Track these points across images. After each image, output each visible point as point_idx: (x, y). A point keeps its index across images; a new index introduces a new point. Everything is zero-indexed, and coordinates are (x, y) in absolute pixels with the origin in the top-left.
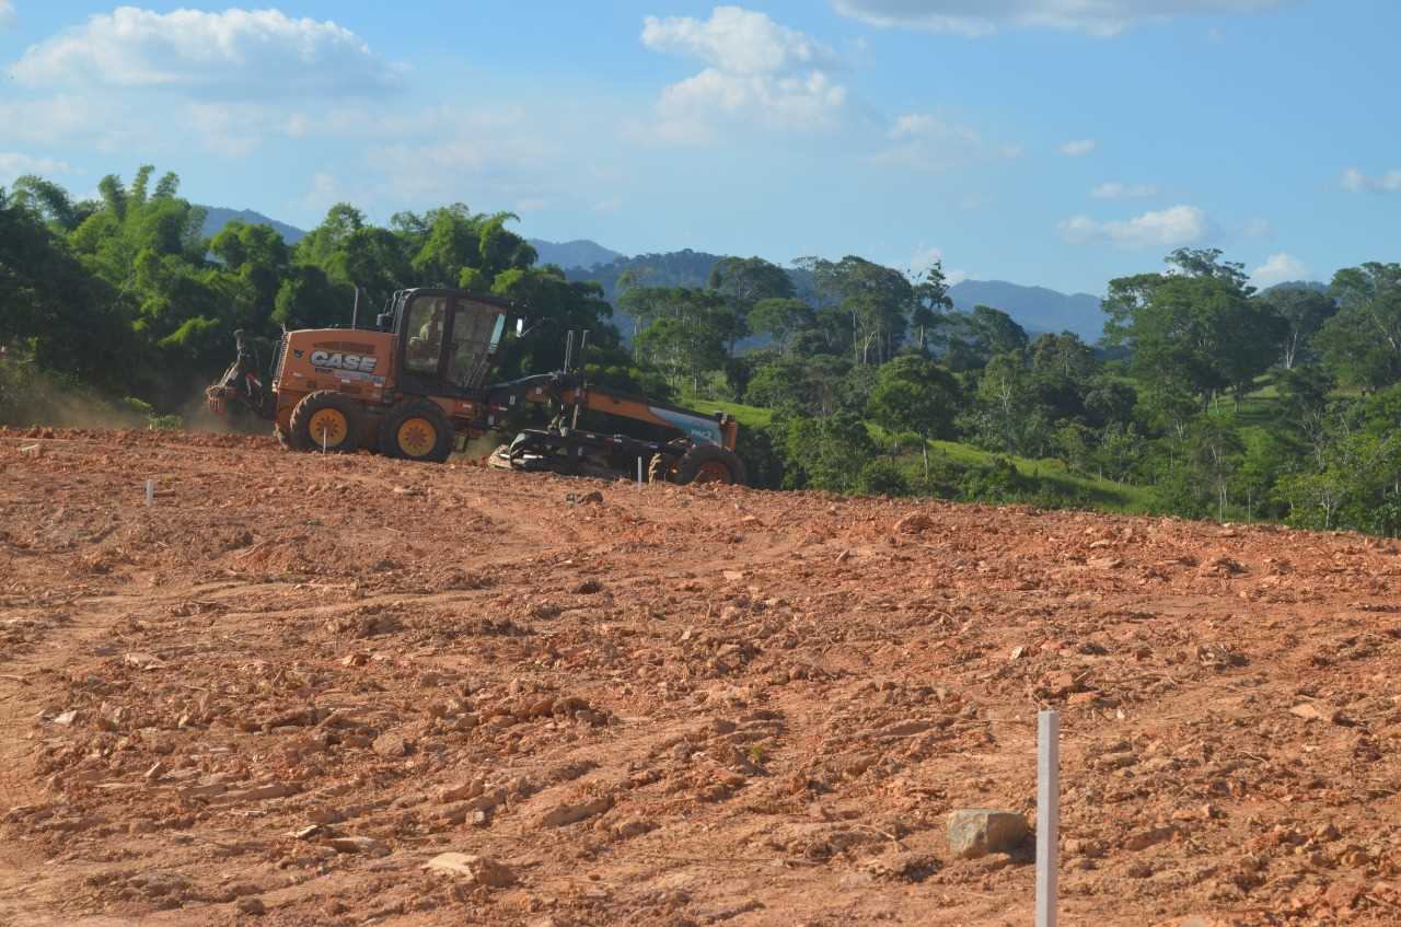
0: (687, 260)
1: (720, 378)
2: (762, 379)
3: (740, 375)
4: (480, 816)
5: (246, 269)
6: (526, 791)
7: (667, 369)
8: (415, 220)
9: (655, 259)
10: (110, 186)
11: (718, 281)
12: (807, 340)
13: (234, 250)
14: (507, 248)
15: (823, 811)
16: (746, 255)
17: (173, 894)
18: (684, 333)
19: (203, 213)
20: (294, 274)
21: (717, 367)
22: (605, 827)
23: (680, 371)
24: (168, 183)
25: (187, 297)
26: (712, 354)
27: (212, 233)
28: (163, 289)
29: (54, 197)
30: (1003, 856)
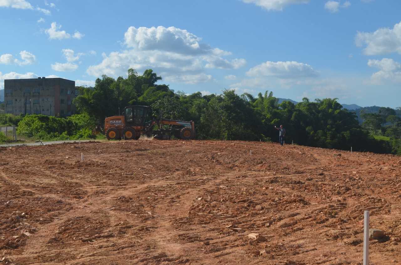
0: (374, 108)
1: (380, 131)
2: (389, 131)
3: (384, 131)
4: (268, 224)
5: (286, 110)
6: (280, 219)
7: (369, 129)
8: (319, 100)
9: (368, 108)
10: (260, 95)
11: (380, 112)
12: (398, 124)
13: (284, 106)
14: (338, 106)
15: (341, 227)
16: (386, 107)
17: (193, 239)
18: (372, 122)
19: (278, 99)
20: (296, 111)
21: (379, 129)
22: (292, 229)
23: (372, 130)
24: (271, 93)
25: (275, 115)
26: (378, 126)
27: (280, 103)
28: (271, 114)
29: (250, 96)
30: (376, 240)
